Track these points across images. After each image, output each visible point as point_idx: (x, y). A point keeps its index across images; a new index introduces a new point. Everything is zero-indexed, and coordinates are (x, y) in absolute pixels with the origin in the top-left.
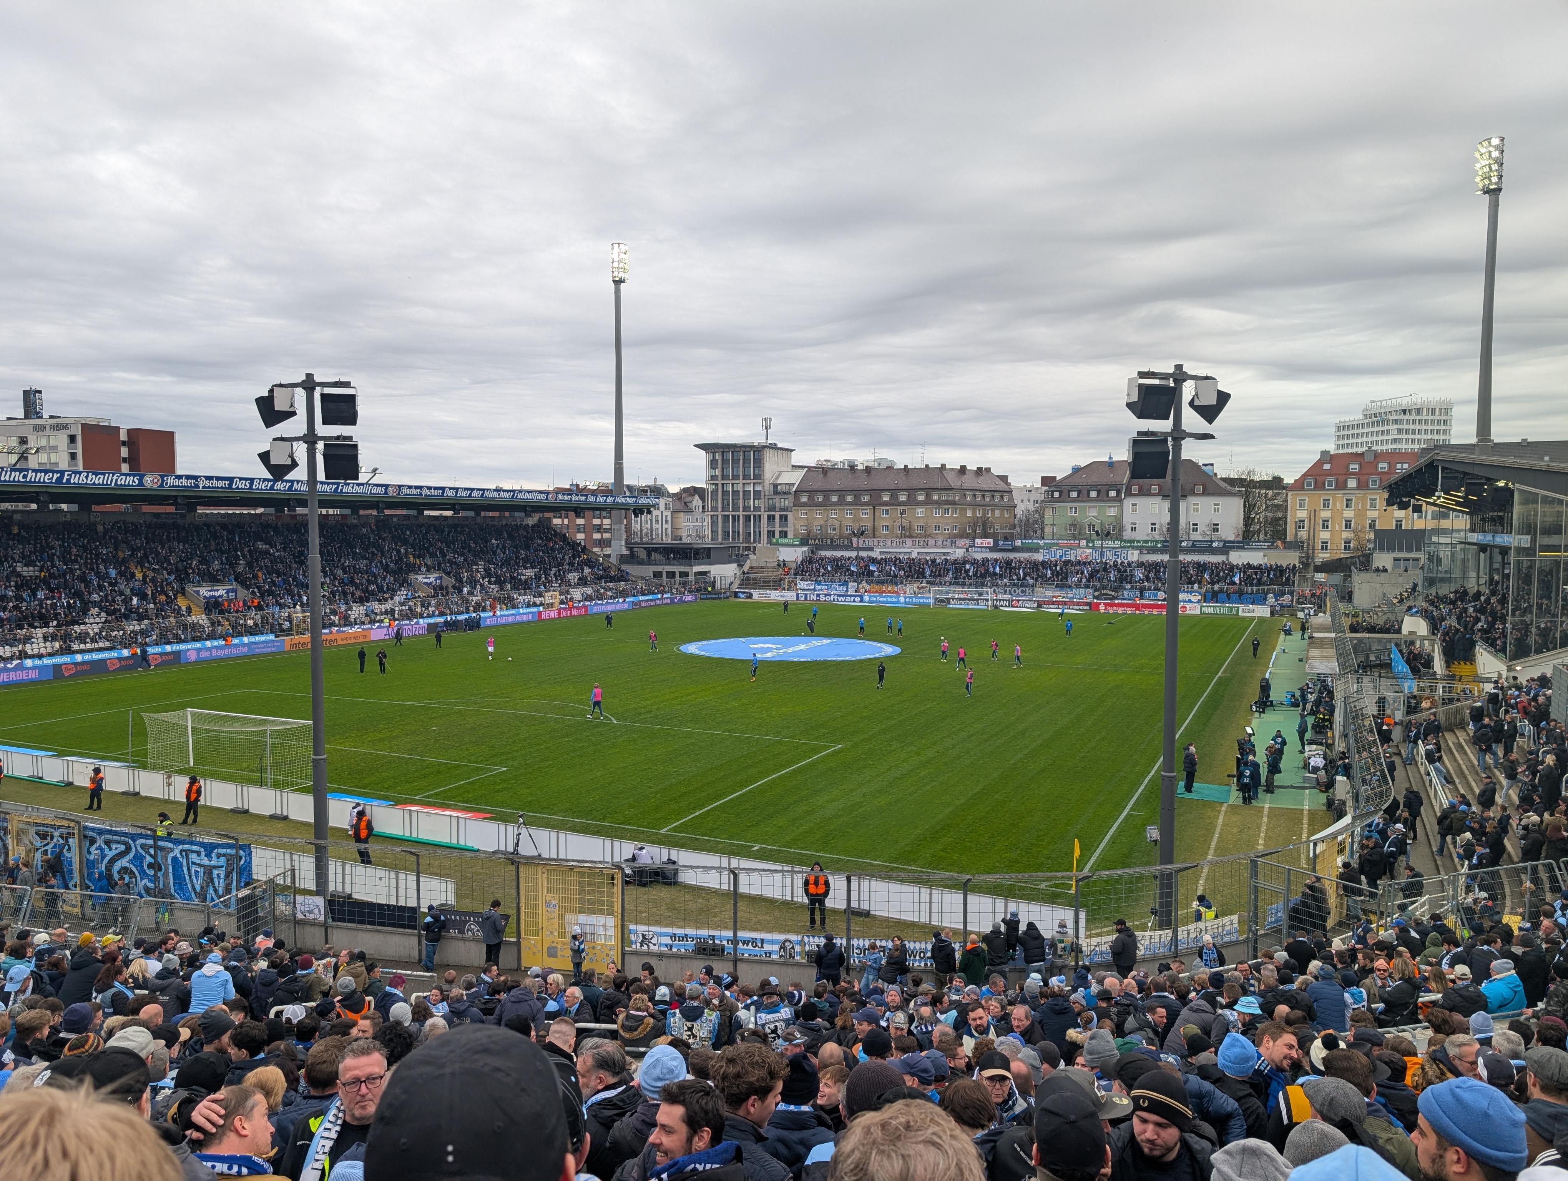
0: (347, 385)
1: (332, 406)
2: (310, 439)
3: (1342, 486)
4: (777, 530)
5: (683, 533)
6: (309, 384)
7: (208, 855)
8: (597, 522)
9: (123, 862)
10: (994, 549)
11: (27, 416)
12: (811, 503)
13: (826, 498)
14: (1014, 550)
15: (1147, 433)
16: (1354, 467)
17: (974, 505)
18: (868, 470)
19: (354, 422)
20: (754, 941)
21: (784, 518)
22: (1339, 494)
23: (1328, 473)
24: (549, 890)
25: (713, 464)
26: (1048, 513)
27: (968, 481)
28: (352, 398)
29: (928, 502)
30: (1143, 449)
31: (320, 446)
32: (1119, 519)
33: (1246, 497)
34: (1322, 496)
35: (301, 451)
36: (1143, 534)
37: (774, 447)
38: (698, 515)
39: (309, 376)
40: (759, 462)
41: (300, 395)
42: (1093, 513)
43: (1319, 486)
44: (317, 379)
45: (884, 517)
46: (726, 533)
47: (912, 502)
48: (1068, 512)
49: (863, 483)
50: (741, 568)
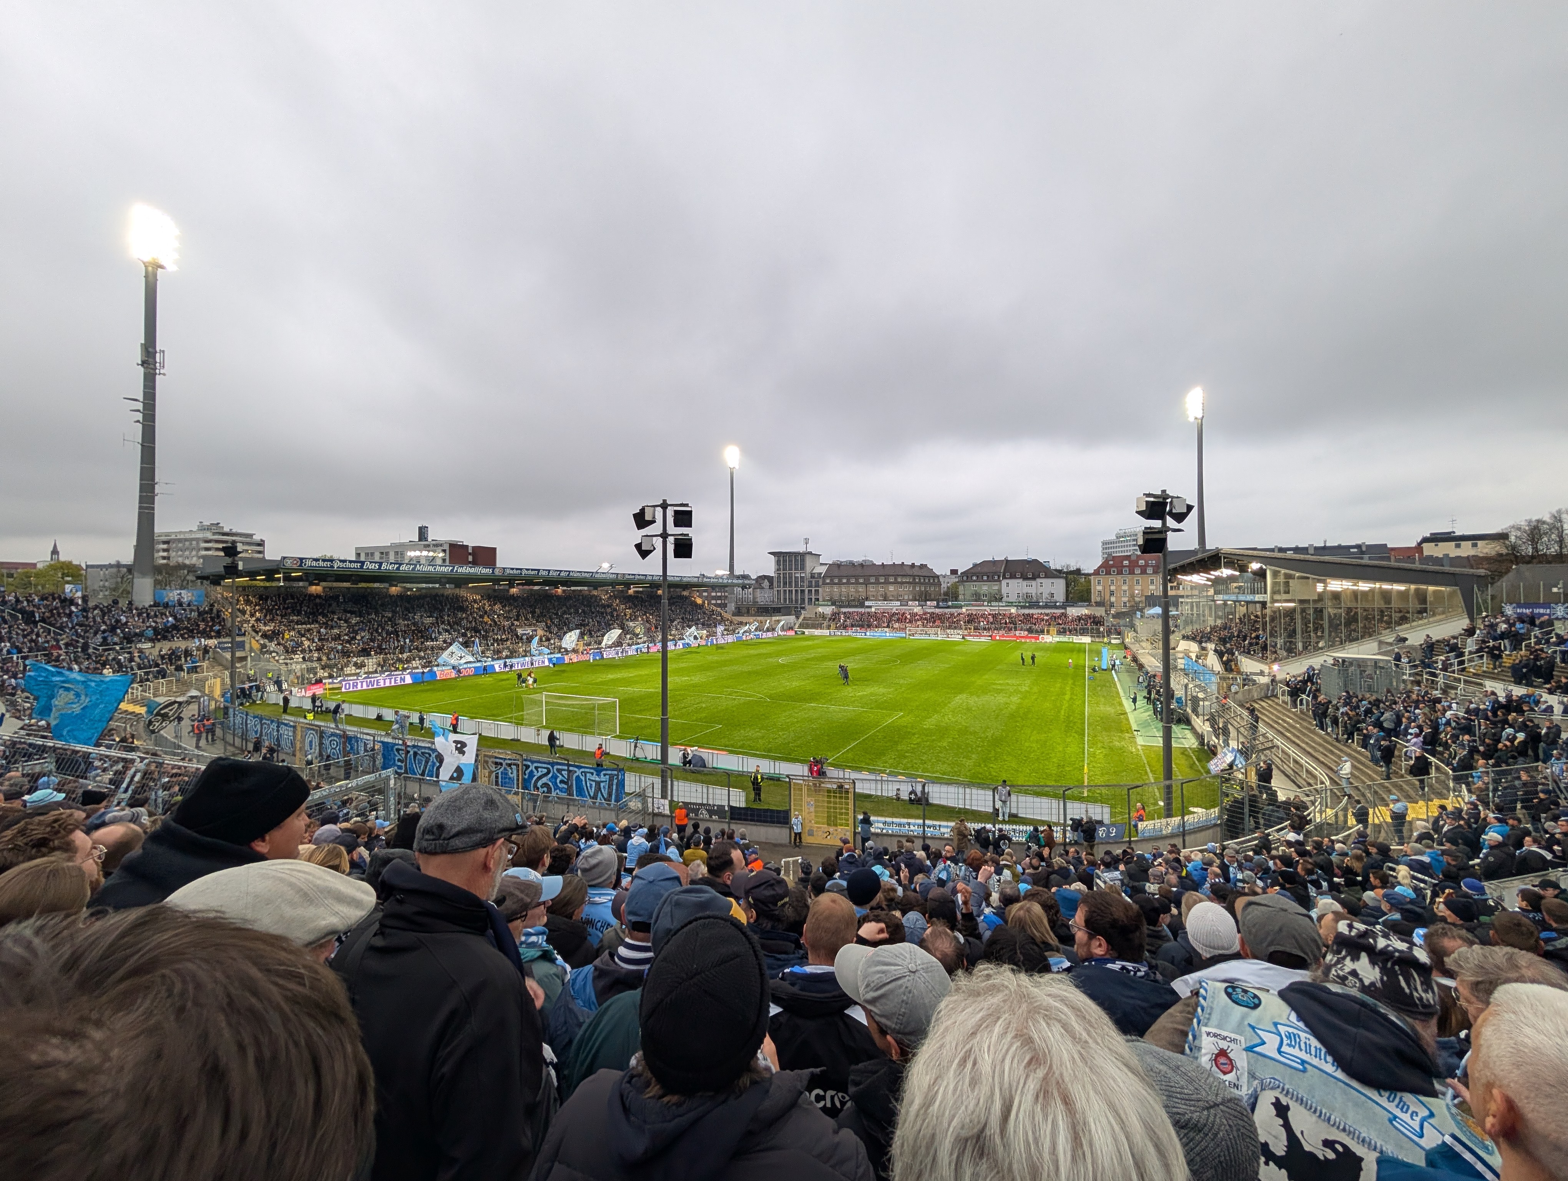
0: (687, 505)
1: (680, 517)
2: (664, 536)
3: (1120, 573)
4: (813, 597)
5: (759, 600)
6: (664, 506)
7: (598, 775)
8: (713, 594)
9: (544, 780)
10: (938, 607)
11: (420, 540)
12: (832, 583)
13: (840, 580)
14: (948, 607)
15: (1150, 528)
16: (1126, 563)
17: (920, 583)
18: (862, 565)
19: (690, 526)
20: (934, 826)
21: (817, 592)
22: (1119, 577)
23: (1112, 566)
24: (808, 796)
25: (778, 563)
26: (961, 588)
27: (916, 572)
28: (690, 513)
29: (896, 582)
30: (1150, 536)
31: (671, 540)
32: (1000, 591)
33: (1066, 578)
34: (1110, 578)
35: (658, 542)
36: (1013, 598)
37: (810, 553)
38: (768, 591)
39: (664, 501)
40: (803, 561)
41: (659, 511)
42: (985, 588)
43: (1108, 573)
44: (669, 502)
45: (872, 589)
46: (785, 599)
47: (887, 583)
48: (972, 587)
49: (859, 571)
50: (798, 618)
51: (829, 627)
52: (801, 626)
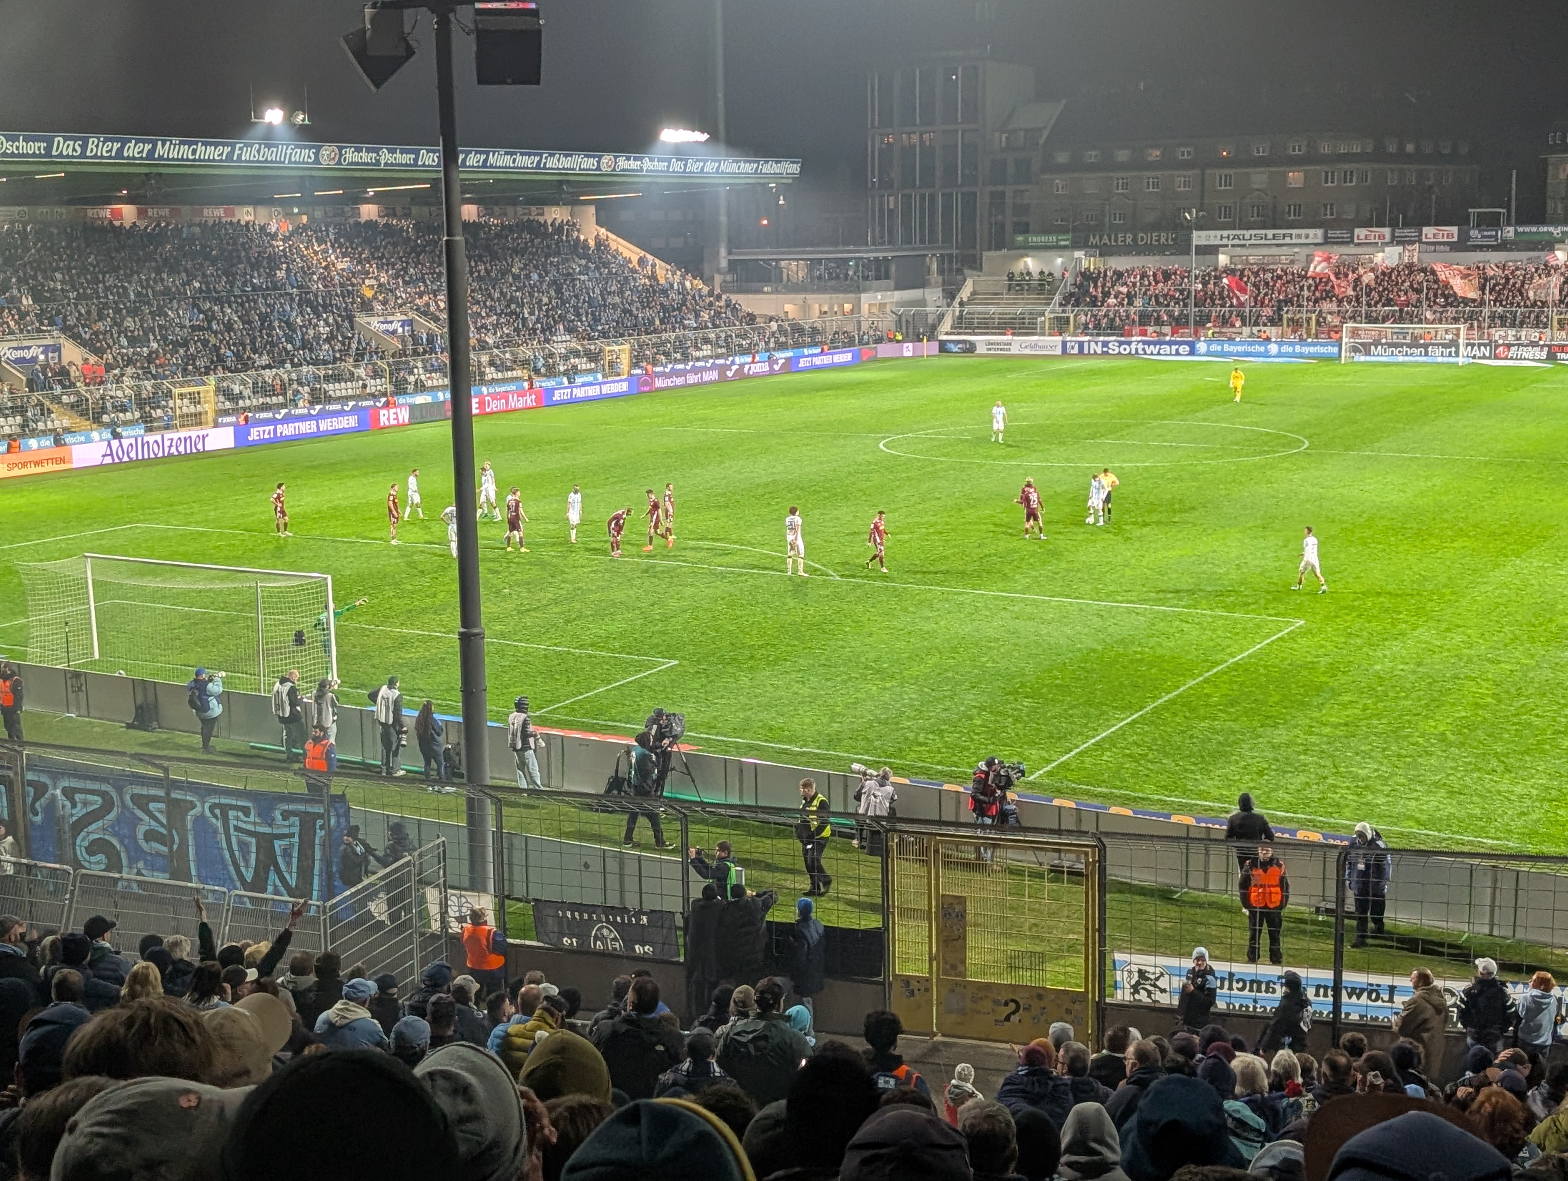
7: (265, 815)
9: (94, 831)
10: (1461, 245)
12: (1077, 166)
13: (1107, 155)
14: (1504, 245)
29: (1311, 158)
47: (1280, 158)
50: (950, 295)
51: (1060, 325)
52: (962, 324)
